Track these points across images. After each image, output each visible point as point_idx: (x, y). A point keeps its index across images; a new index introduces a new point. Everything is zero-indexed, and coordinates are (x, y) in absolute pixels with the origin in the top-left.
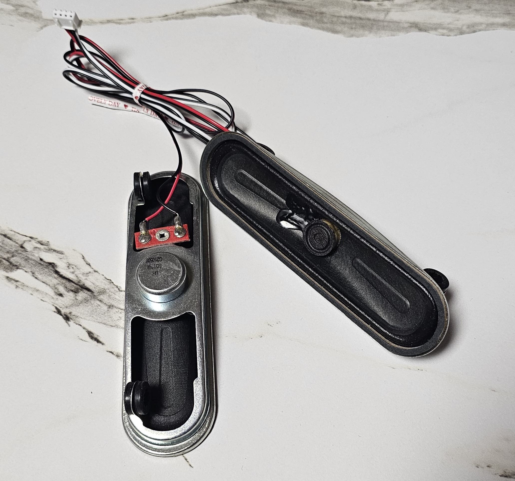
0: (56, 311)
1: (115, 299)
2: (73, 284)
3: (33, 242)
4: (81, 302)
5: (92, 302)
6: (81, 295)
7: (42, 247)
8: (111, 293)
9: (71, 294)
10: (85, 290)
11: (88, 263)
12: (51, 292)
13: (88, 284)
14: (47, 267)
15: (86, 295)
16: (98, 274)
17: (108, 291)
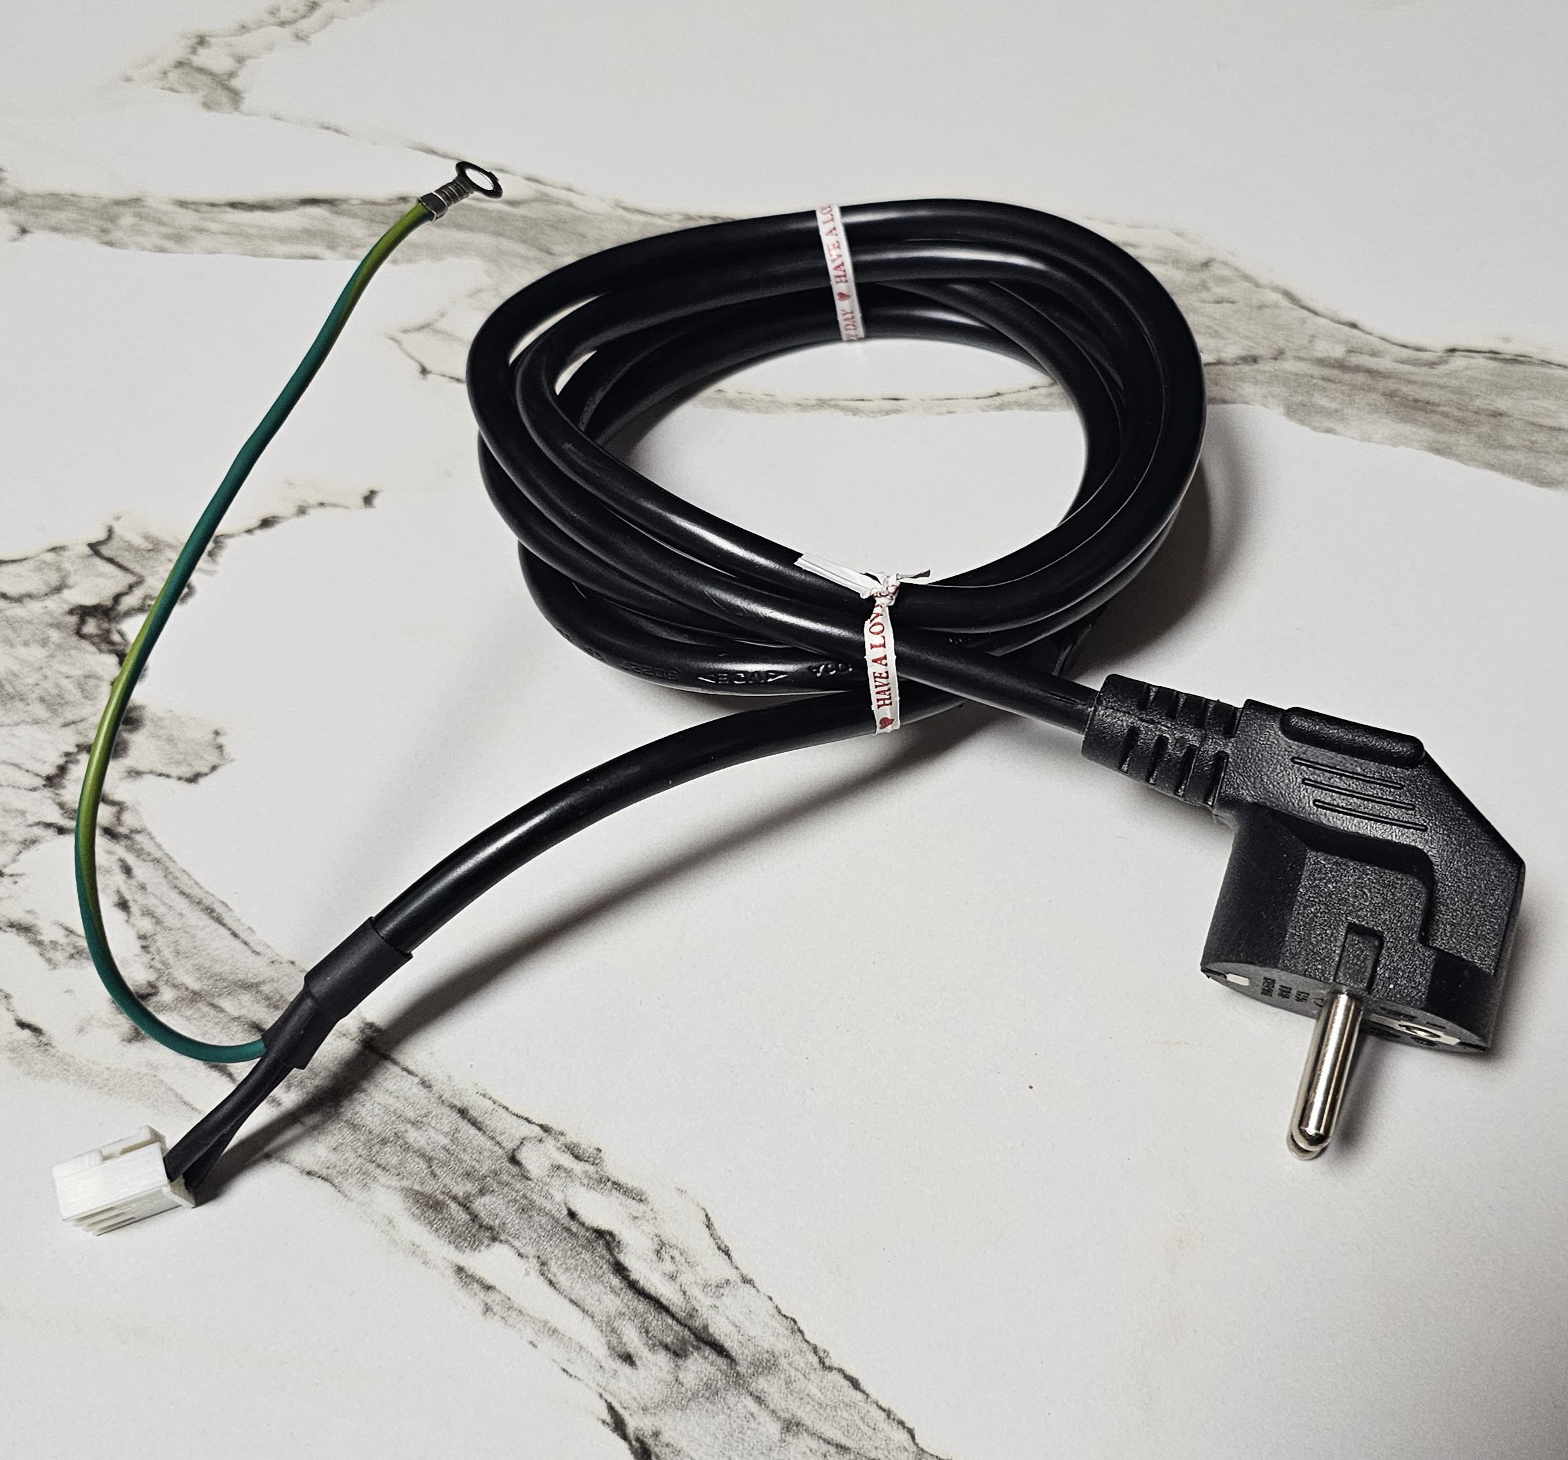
0: (608, 1419)
1: (807, 1399)
2: (670, 1321)
3: (550, 1143)
4: (695, 1396)
5: (731, 1400)
6: (693, 1368)
7: (578, 1167)
8: (793, 1372)
9: (662, 1359)
10: (707, 1351)
11: (722, 1247)
12: (597, 1346)
13: (720, 1329)
14: (589, 1246)
15: (712, 1370)
16: (753, 1291)
17: (783, 1362)
